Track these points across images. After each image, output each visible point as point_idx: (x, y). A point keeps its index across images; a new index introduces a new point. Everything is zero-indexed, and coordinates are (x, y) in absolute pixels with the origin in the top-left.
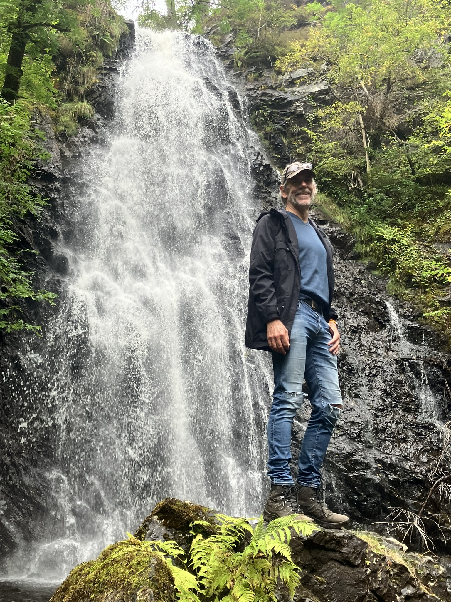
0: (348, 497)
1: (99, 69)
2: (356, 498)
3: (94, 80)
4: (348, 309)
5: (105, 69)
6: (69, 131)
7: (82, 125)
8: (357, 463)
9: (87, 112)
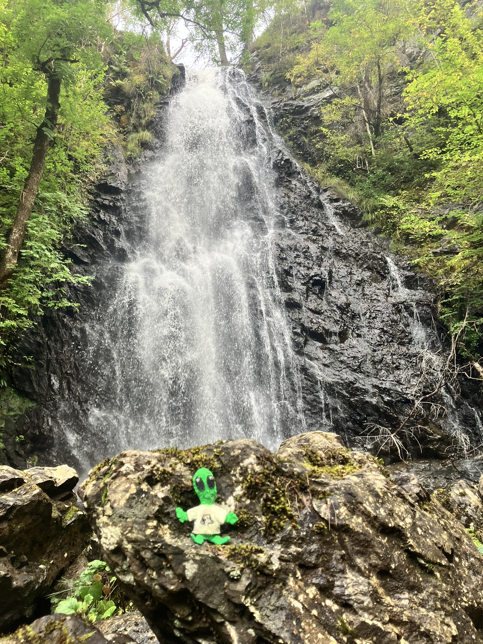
0: (351, 418)
1: (156, 104)
2: (358, 418)
3: (152, 113)
4: (355, 266)
5: (161, 103)
6: (134, 155)
7: (145, 149)
8: (358, 389)
9: (147, 138)
